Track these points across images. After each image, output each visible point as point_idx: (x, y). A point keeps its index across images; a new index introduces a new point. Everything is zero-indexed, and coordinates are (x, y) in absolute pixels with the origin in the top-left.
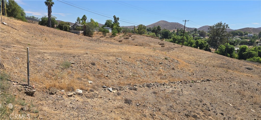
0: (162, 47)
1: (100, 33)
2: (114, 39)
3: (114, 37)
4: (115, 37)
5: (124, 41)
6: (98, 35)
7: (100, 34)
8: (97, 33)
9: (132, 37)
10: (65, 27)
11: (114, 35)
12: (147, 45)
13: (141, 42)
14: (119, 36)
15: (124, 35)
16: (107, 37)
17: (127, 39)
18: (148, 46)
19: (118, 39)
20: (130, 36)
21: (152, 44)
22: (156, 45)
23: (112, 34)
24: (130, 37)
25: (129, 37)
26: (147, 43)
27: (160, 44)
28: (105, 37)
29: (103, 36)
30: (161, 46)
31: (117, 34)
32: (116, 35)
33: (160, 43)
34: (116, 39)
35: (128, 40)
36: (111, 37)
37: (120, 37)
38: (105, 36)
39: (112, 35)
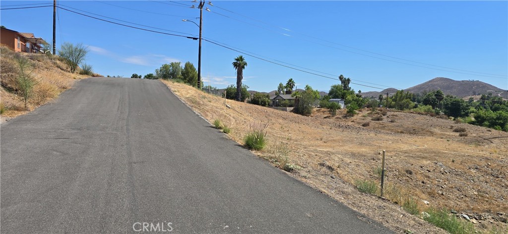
0: (461, 135)
1: (323, 109)
2: (352, 122)
3: (352, 118)
4: (353, 116)
5: (373, 123)
6: (319, 114)
7: (324, 112)
8: (317, 110)
9: (388, 117)
10: (262, 102)
11: (350, 113)
12: (424, 132)
13: (411, 126)
14: (361, 114)
15: (371, 113)
16: (337, 118)
17: (378, 120)
18: (429, 133)
19: (361, 121)
20: (384, 115)
21: (437, 130)
22: (446, 133)
23: (348, 112)
24: (384, 117)
25: (381, 116)
26: (425, 127)
27: (456, 131)
28: (334, 118)
29: (330, 115)
30: (457, 134)
31: (357, 112)
32: (355, 114)
33: (454, 128)
34: (355, 121)
35: (380, 121)
36: (345, 117)
37: (364, 116)
38: (334, 115)
39: (348, 114)
